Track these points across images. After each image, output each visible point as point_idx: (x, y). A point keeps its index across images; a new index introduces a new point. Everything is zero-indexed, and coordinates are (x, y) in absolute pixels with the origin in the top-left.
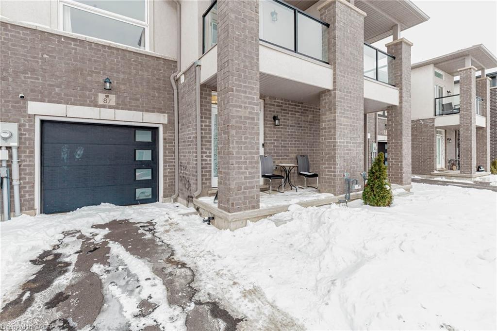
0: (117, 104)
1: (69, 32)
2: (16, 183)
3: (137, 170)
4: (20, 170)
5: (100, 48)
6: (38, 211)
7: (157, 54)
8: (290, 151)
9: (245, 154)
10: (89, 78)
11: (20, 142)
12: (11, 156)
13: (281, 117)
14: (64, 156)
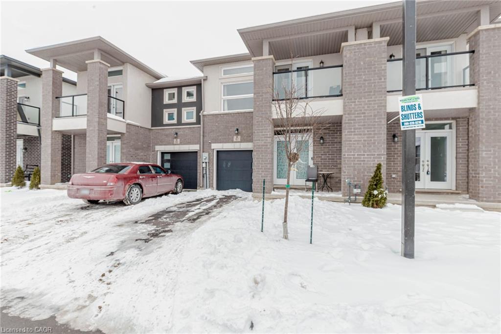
0: (241, 140)
1: (227, 111)
2: (208, 176)
4: (209, 171)
6: (215, 188)
9: (262, 164)
10: (231, 130)
11: (209, 160)
12: (206, 166)
13: (328, 137)
14: (224, 166)
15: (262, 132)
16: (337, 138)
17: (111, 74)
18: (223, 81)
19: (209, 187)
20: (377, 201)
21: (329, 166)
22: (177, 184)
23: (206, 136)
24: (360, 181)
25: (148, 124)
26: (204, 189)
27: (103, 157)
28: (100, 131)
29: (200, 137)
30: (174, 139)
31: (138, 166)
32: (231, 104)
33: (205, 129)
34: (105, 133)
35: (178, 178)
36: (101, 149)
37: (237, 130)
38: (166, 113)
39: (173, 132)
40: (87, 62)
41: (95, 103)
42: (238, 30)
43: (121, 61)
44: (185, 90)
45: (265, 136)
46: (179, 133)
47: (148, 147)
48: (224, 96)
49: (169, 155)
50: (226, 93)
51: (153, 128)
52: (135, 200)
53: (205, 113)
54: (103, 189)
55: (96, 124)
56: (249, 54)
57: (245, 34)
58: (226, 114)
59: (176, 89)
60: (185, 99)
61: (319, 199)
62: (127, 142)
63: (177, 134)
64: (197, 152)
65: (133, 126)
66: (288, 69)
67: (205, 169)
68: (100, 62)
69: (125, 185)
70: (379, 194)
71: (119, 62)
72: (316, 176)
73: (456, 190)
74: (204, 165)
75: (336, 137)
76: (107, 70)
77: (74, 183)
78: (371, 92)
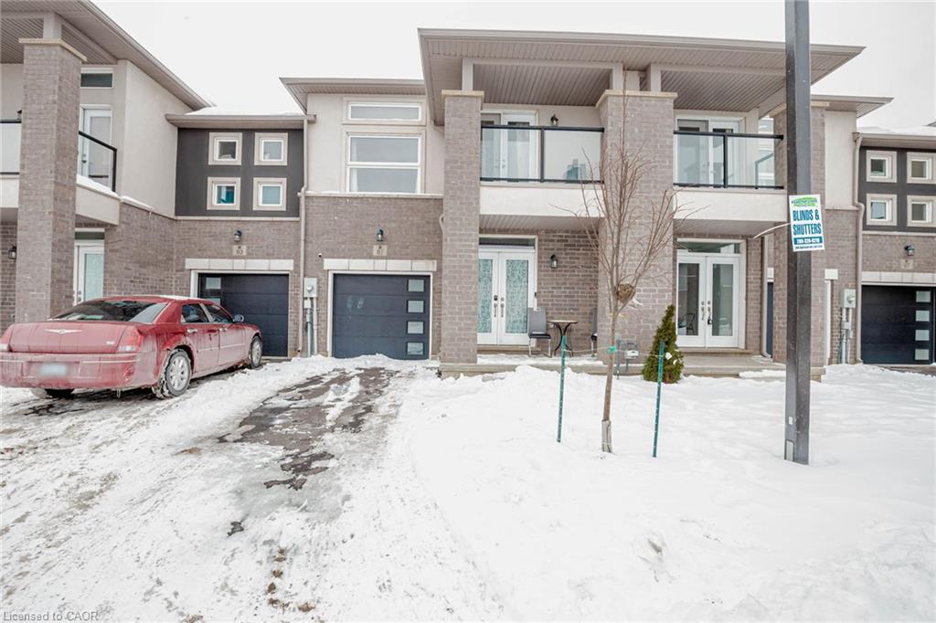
0: (388, 254)
1: (356, 193)
2: (315, 327)
3: (409, 323)
4: (318, 317)
5: (376, 200)
6: (330, 354)
7: (428, 195)
8: (580, 302)
9: (459, 304)
10: (367, 232)
11: (318, 294)
12: (312, 305)
13: (564, 256)
14: (349, 306)
15: (461, 240)
16: (578, 258)
17: (87, 80)
18: (350, 129)
19: (318, 351)
20: (671, 370)
21: (565, 309)
22: (252, 344)
23: (311, 242)
24: (633, 337)
25: (168, 209)
26: (307, 357)
27: (66, 282)
28: (58, 215)
29: (298, 244)
30: (232, 244)
31: (176, 305)
32: (364, 177)
33: (310, 227)
34: (72, 222)
35: (255, 332)
36: (59, 261)
37: (382, 232)
38: (214, 186)
39: (230, 230)
40: (21, 41)
41: (44, 147)
42: (419, 29)
43: (110, 53)
44: (261, 141)
45: (467, 248)
46: (244, 233)
47: (169, 261)
48: (351, 160)
49: (219, 279)
50: (355, 156)
51: (180, 218)
52: (179, 385)
53: (310, 192)
54: (107, 360)
55: (48, 199)
56: (423, 83)
57: (430, 41)
58: (357, 198)
59: (240, 135)
60: (261, 158)
61: (573, 371)
62: (123, 248)
63: (240, 233)
64: (287, 275)
65: (135, 211)
66: (492, 122)
67: (309, 312)
68: (64, 48)
69: (160, 351)
70: (672, 359)
71: (106, 56)
72: (545, 329)
73: (746, 348)
74: (307, 304)
75: (576, 256)
76: (79, 70)
77: (14, 348)
78: (650, 182)
